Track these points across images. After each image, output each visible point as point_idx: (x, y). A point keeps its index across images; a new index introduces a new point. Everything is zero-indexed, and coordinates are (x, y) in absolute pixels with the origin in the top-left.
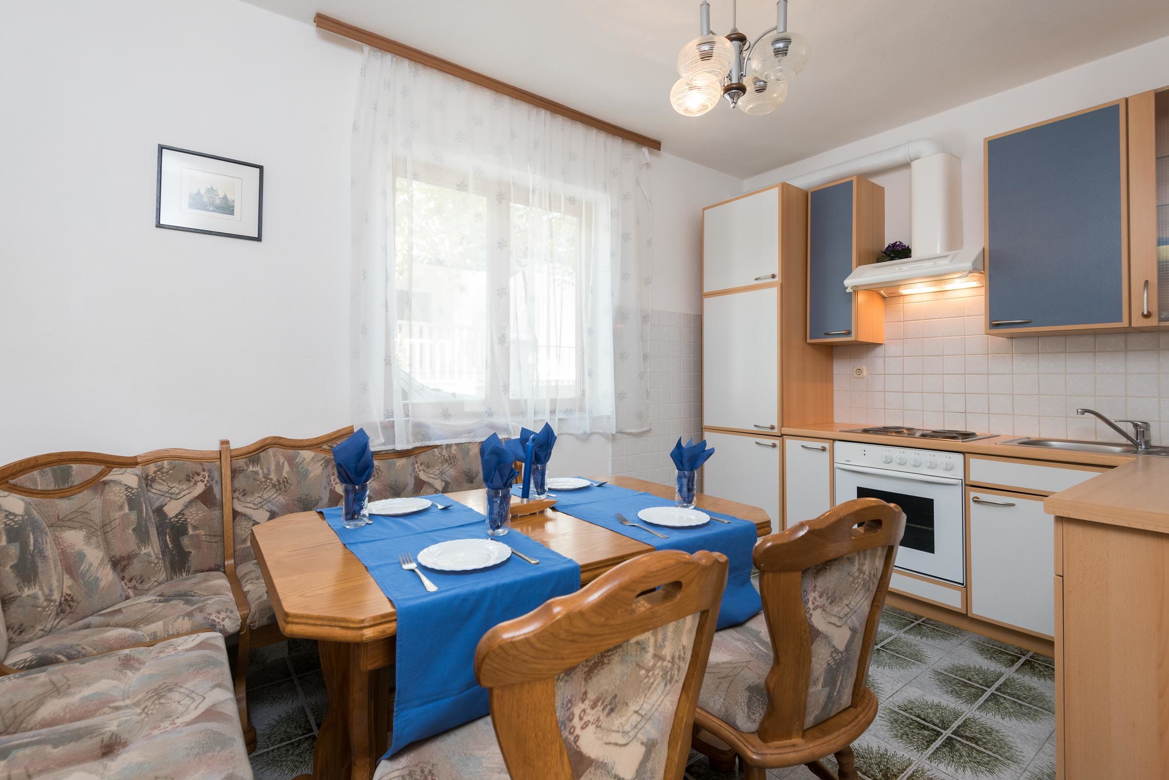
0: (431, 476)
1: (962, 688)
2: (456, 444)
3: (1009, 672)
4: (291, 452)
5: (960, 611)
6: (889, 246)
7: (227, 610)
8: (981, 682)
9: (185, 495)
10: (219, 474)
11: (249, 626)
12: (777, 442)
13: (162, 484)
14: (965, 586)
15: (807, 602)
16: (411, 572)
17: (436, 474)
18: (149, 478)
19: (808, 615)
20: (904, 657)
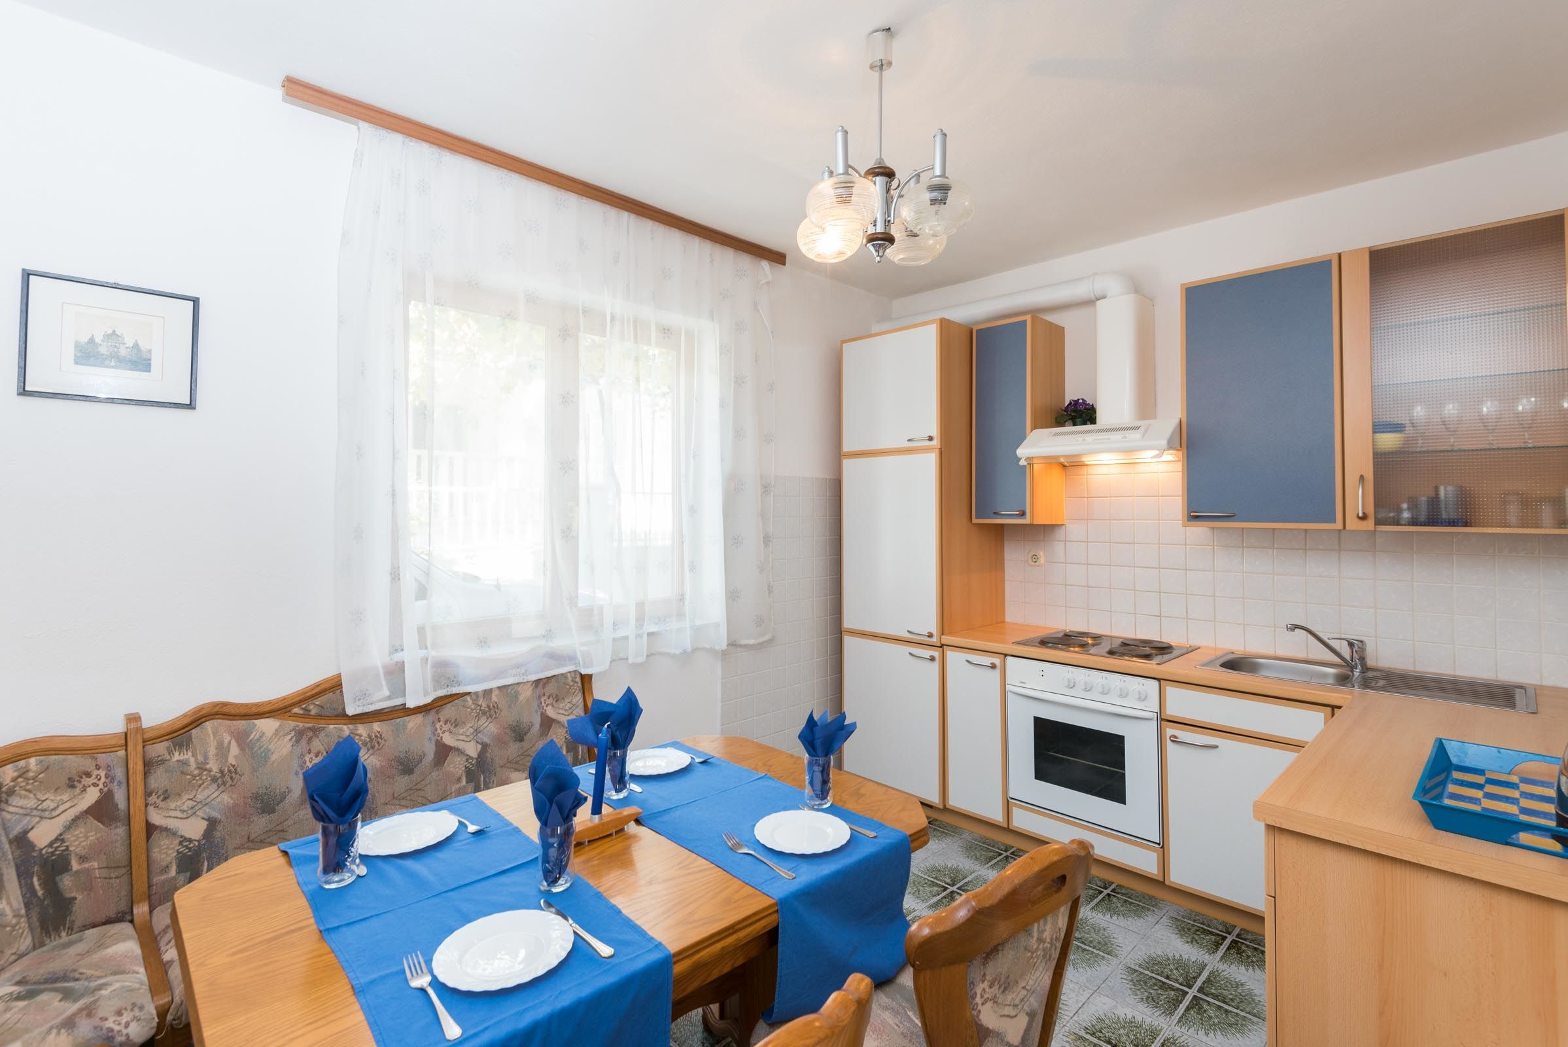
0: (461, 737)
1: (1159, 992)
2: (500, 688)
3: (1213, 962)
4: (242, 724)
5: (1156, 878)
6: (1070, 403)
7: (134, 1005)
8: (1181, 980)
9: (65, 810)
10: (124, 769)
11: (171, 1025)
12: (936, 654)
13: (25, 797)
14: (1162, 846)
15: (974, 997)
16: (421, 991)
17: (468, 734)
18: (3, 789)
19: (975, 1013)
20: (1090, 949)
